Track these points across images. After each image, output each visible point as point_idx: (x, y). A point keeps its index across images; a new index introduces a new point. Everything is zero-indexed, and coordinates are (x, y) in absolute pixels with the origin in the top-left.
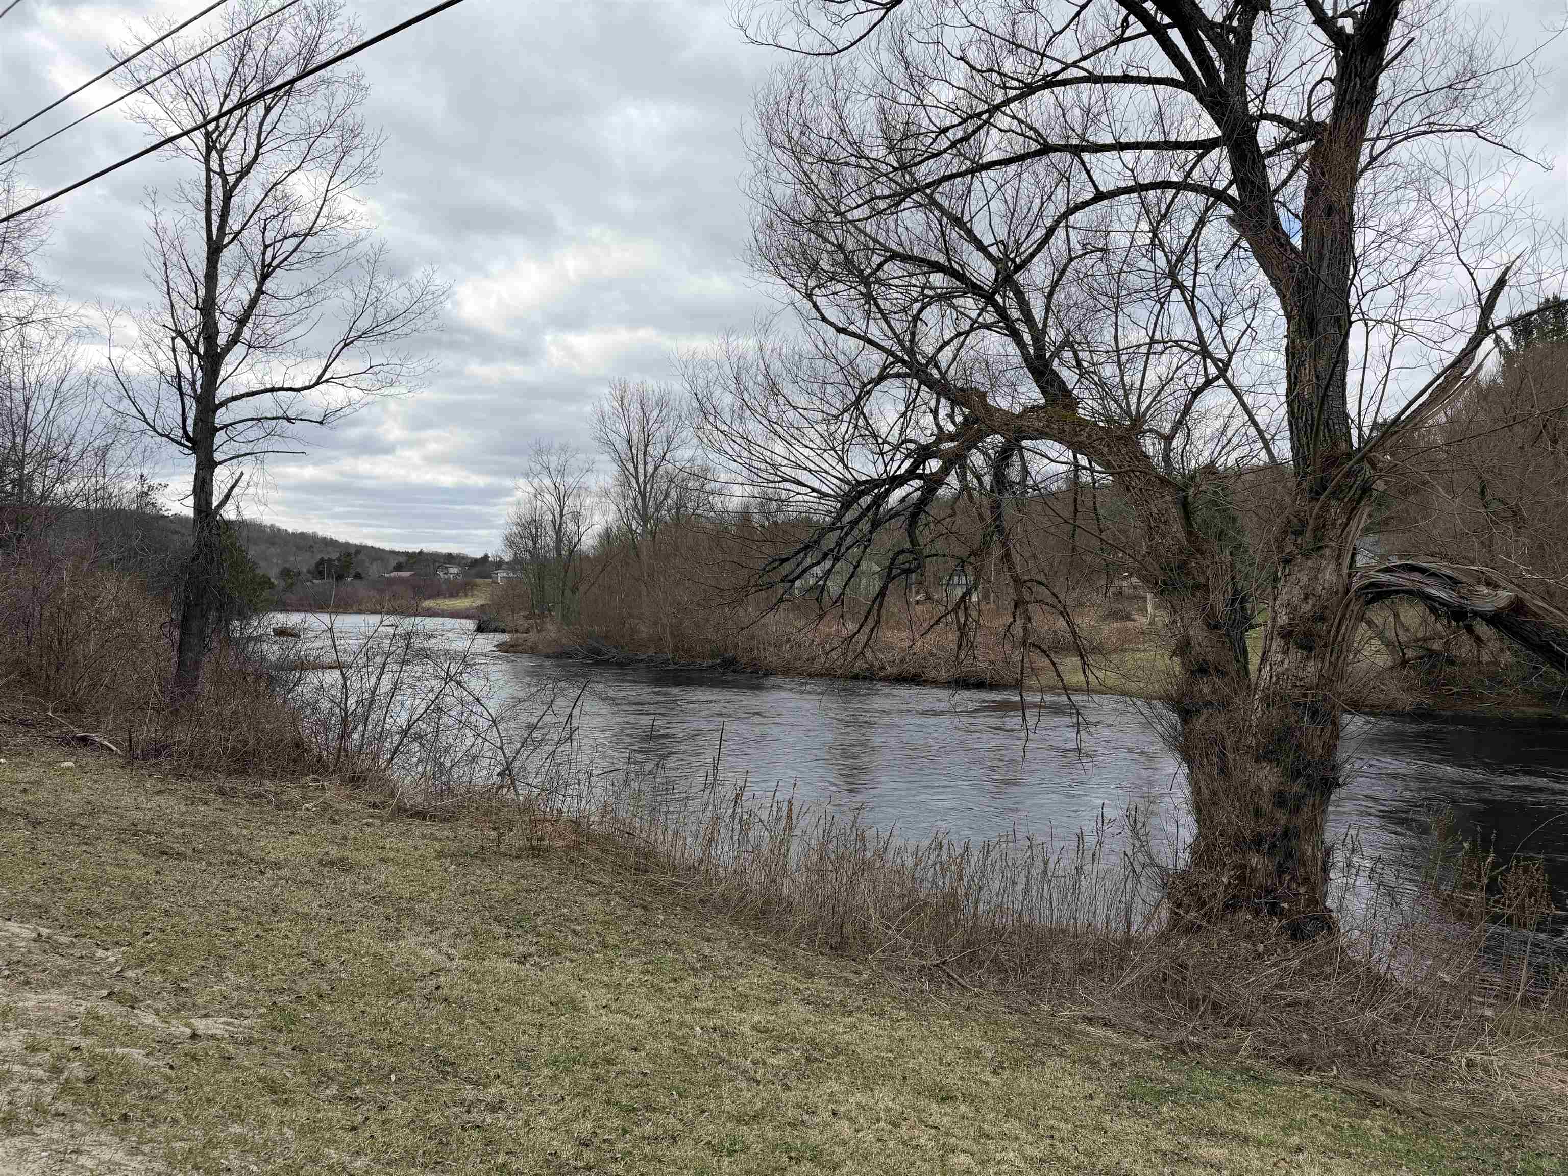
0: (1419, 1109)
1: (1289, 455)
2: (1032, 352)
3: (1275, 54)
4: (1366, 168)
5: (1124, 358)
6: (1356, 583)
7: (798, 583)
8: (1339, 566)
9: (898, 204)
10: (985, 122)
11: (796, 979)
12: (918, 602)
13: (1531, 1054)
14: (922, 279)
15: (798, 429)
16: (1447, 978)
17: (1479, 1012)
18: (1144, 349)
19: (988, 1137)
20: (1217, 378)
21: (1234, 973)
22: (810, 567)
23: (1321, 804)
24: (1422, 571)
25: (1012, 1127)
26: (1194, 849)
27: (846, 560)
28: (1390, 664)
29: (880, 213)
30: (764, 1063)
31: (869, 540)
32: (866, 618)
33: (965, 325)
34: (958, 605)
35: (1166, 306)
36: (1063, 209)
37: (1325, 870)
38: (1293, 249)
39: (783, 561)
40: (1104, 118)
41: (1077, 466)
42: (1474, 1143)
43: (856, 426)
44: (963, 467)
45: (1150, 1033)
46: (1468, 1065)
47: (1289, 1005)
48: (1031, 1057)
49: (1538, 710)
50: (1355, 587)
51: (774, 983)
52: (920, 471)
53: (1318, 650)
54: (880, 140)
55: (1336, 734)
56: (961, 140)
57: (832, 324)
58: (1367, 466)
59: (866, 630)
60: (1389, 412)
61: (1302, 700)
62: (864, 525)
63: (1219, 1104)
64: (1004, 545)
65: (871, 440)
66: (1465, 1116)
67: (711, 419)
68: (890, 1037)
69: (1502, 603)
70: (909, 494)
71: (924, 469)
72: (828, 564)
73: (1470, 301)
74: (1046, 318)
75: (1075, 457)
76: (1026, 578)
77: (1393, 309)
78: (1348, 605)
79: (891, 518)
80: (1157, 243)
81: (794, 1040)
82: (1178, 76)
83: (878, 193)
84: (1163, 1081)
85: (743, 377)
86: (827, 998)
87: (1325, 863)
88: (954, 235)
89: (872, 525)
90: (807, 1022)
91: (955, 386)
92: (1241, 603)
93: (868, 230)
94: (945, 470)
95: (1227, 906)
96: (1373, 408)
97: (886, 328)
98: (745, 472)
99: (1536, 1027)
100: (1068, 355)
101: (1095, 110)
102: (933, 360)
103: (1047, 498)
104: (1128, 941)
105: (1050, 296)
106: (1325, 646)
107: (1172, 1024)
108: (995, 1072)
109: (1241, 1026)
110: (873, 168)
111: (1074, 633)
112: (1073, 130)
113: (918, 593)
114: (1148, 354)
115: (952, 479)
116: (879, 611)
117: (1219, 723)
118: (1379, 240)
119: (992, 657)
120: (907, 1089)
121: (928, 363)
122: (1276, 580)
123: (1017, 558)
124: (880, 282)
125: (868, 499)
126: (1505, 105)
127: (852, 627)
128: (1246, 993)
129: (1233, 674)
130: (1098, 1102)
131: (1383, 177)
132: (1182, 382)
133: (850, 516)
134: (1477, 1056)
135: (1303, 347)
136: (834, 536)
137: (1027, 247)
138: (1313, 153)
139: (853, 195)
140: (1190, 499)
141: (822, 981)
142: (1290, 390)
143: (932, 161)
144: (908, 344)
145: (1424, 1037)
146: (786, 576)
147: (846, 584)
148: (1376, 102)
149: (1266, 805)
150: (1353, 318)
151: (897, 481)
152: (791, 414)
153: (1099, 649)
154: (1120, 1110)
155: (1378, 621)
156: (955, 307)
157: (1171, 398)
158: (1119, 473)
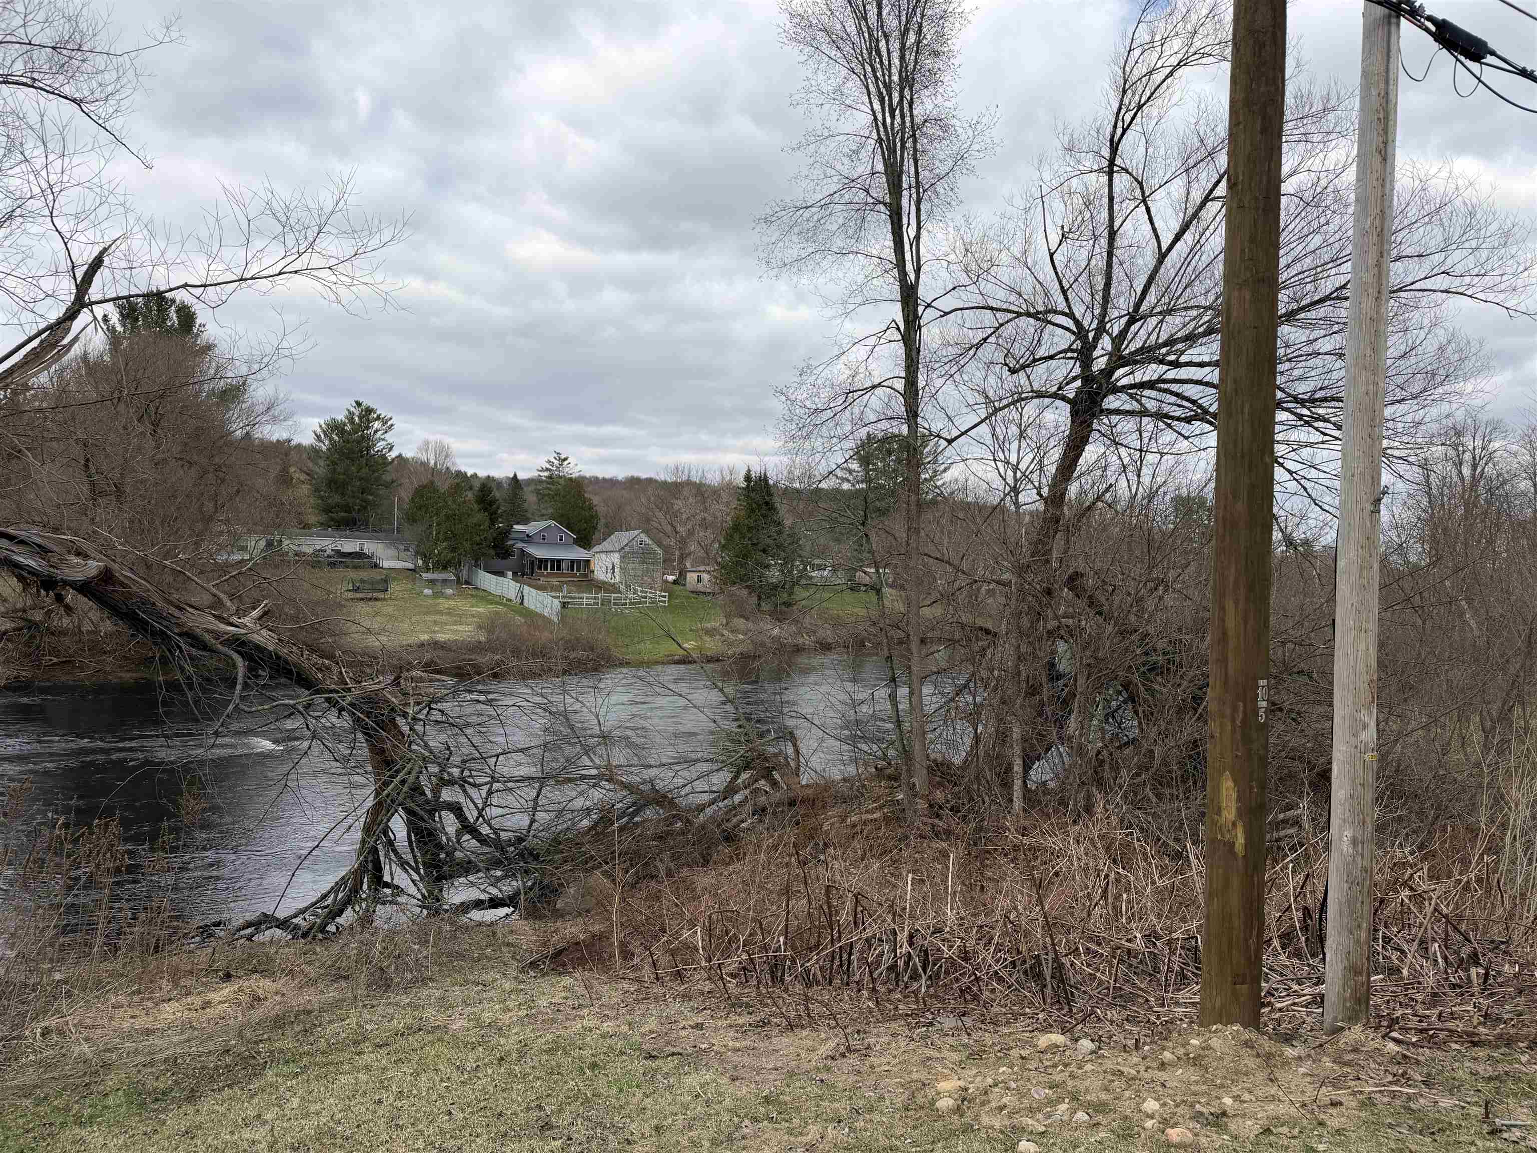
13: (107, 1000)
24: (10, 538)
42: (42, 1110)
46: (43, 1034)
49: (134, 675)
66: (35, 1087)
69: (93, 572)
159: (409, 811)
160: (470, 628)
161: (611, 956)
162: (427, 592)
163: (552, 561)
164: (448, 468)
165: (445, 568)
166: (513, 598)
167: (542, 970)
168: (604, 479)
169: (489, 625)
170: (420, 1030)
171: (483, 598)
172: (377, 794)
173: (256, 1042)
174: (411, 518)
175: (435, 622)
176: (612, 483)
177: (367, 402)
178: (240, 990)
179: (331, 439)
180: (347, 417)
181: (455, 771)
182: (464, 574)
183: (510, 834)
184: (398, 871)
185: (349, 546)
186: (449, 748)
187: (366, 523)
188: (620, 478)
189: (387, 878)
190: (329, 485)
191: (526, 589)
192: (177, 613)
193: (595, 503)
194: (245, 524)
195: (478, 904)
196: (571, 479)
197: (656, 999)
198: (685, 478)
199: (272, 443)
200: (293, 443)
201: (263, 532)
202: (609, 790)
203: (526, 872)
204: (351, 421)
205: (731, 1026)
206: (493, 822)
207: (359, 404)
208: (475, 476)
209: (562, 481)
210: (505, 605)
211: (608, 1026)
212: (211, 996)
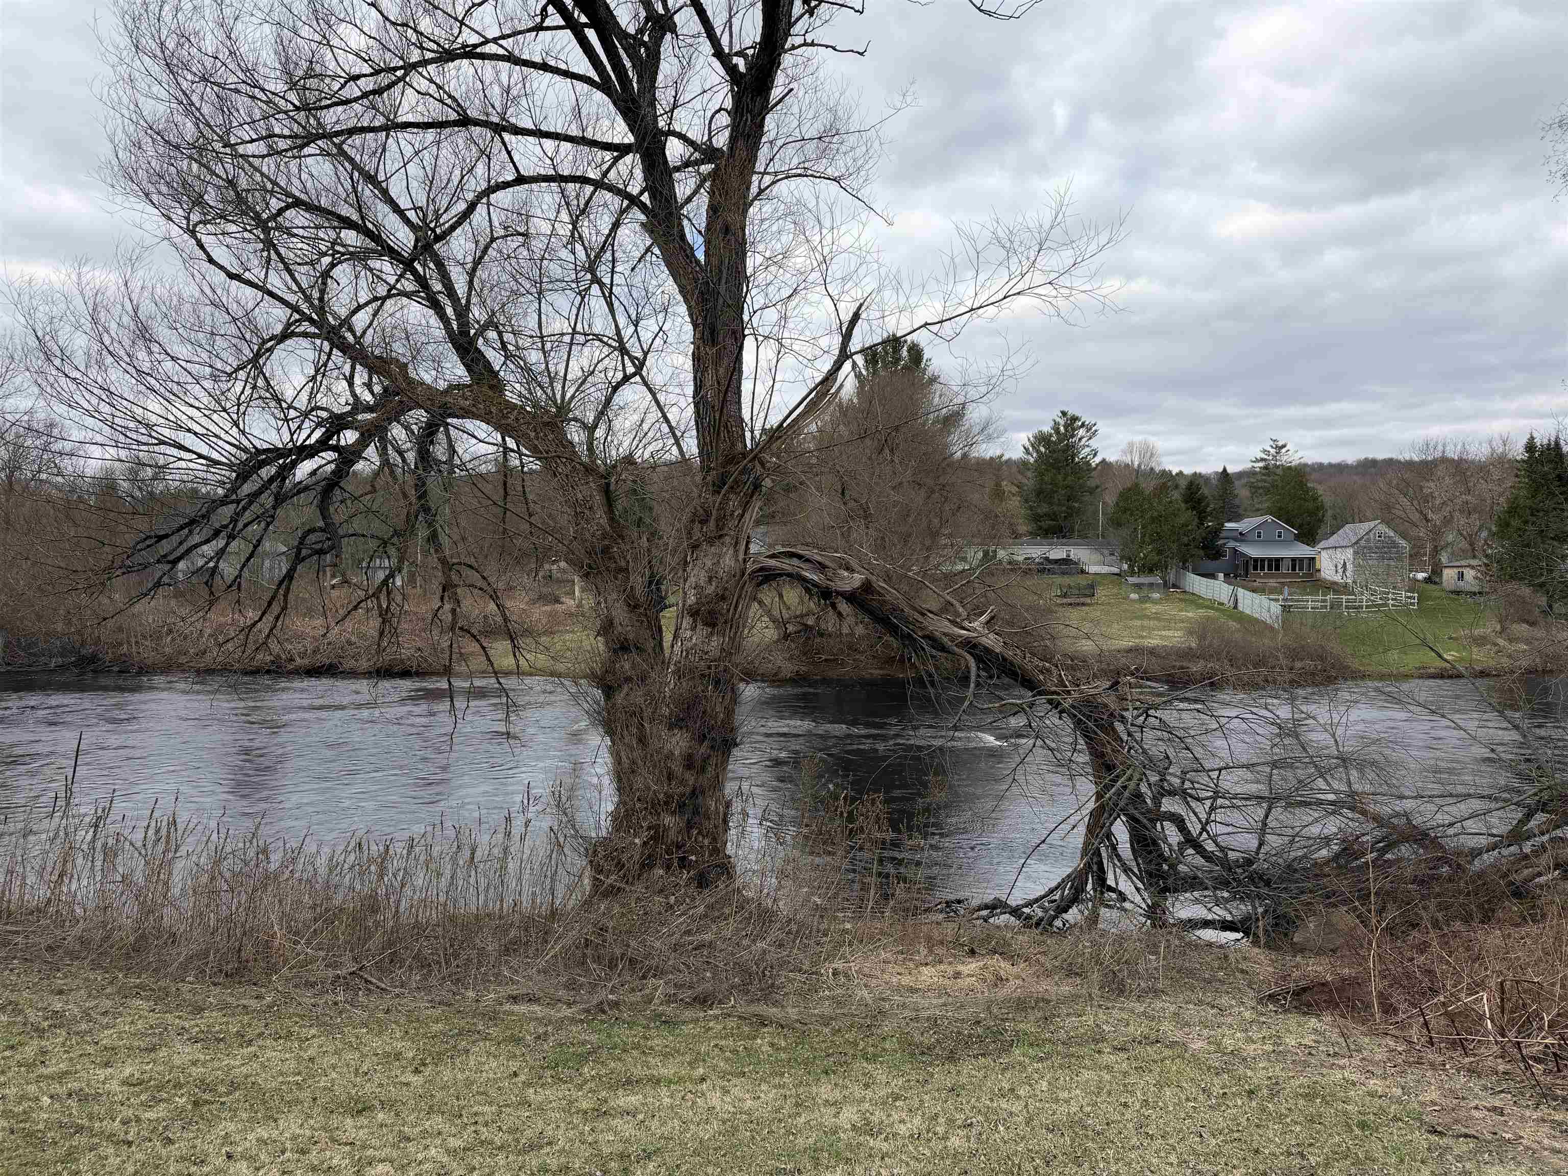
0: (798, 1021)
1: (695, 450)
2: (455, 327)
3: (682, 75)
4: (755, 199)
5: (548, 346)
6: (750, 567)
7: (182, 565)
8: (736, 551)
9: (302, 147)
10: (400, 79)
11: (180, 1017)
12: (333, 587)
13: (879, 955)
14: (332, 234)
15: (178, 383)
16: (819, 901)
17: (841, 927)
18: (567, 339)
19: (408, 1139)
20: (634, 375)
21: (649, 927)
22: (196, 546)
23: (722, 763)
24: (800, 557)
25: (437, 1122)
26: (615, 817)
27: (244, 538)
28: (776, 637)
29: (279, 153)
30: (138, 1120)
31: (273, 517)
32: (270, 604)
33: (382, 290)
34: (379, 590)
35: (586, 300)
36: (484, 185)
37: (725, 821)
38: (698, 262)
39: (160, 538)
40: (524, 102)
41: (506, 450)
42: (838, 1040)
43: (254, 387)
44: (383, 440)
45: (572, 999)
46: (834, 974)
47: (695, 949)
48: (455, 1047)
49: (881, 672)
50: (748, 571)
51: (151, 1027)
52: (333, 442)
53: (719, 627)
54: (278, 73)
55: (735, 700)
56: (374, 92)
57: (221, 268)
58: (758, 466)
59: (269, 618)
60: (774, 420)
61: (707, 672)
62: (267, 500)
63: (635, 1053)
64: (430, 525)
65: (273, 404)
66: (831, 1018)
67: (57, 362)
68: (299, 1059)
69: (857, 584)
70: (320, 467)
71: (339, 440)
72: (221, 543)
73: (834, 327)
74: (469, 295)
75: (504, 439)
76: (455, 561)
77: (777, 328)
78: (743, 587)
79: (299, 492)
80: (576, 235)
81: (178, 1085)
82: (593, 74)
83: (277, 131)
84: (583, 1044)
85: (102, 315)
86: (220, 1032)
87: (725, 815)
88: (367, 192)
89: (276, 499)
90: (194, 1063)
91: (372, 353)
92: (657, 584)
93: (265, 169)
94: (363, 443)
95: (643, 866)
96: (762, 415)
97: (288, 278)
98: (107, 430)
99: (882, 933)
100: (492, 335)
101: (514, 92)
102: (346, 322)
103: (476, 480)
104: (554, 914)
105: (472, 274)
106: (726, 622)
107: (594, 986)
108: (417, 1071)
109: (655, 976)
110: (271, 101)
111: (504, 615)
112: (493, 107)
113: (333, 576)
114: (571, 344)
115: (371, 451)
116: (286, 596)
117: (638, 697)
118: (765, 264)
119: (419, 644)
120: (317, 1110)
121: (341, 326)
122: (686, 563)
123: (444, 540)
124: (278, 228)
125: (272, 470)
126: (860, 163)
127: (252, 615)
128: (658, 944)
129: (650, 651)
130: (522, 1078)
131: (768, 208)
132: (602, 375)
133: (247, 488)
134: (839, 965)
135: (707, 353)
136: (227, 511)
137: (447, 219)
138: (714, 175)
139: (246, 126)
140: (612, 487)
141: (214, 1014)
142: (696, 392)
143: (340, 109)
144: (316, 302)
145: (801, 956)
146: (165, 556)
147: (244, 566)
148: (764, 139)
149: (677, 768)
150: (747, 332)
151: (306, 452)
152: (168, 364)
153: (528, 632)
154: (544, 1080)
155: (767, 601)
156: (371, 270)
157: (592, 389)
158: (546, 458)
159: (1132, 818)
160: (1179, 633)
161: (1368, 1006)
162: (1134, 596)
163: (1270, 560)
164: (1152, 469)
165: (1151, 571)
166: (1226, 602)
167: (1283, 1006)
168: (1331, 465)
169: (1201, 630)
170: (1157, 1041)
171: (1192, 602)
172: (1099, 796)
173: (1002, 1020)
174: (1115, 522)
175: (1143, 628)
176: (1340, 468)
177: (1071, 412)
178: (985, 967)
179: (1038, 451)
180: (1053, 428)
181: (1176, 781)
182: (1171, 577)
183: (1238, 854)
184: (1123, 878)
185: (1057, 553)
186: (1168, 757)
187: (1072, 530)
188: (1350, 462)
189: (1111, 882)
190: (1038, 495)
191: (1241, 592)
192: (920, 619)
193: (1320, 492)
194: (963, 538)
195: (1207, 924)
196: (1290, 468)
197: (1432, 1065)
198: (1438, 454)
199: (984, 460)
200: (1004, 458)
201: (981, 544)
202: (1352, 820)
203: (1259, 896)
204: (1057, 431)
205: (1544, 1121)
206: (1219, 839)
207: (1064, 414)
208: (1180, 474)
209: (1279, 471)
210: (1217, 610)
211: (1375, 1084)
212: (960, 968)
